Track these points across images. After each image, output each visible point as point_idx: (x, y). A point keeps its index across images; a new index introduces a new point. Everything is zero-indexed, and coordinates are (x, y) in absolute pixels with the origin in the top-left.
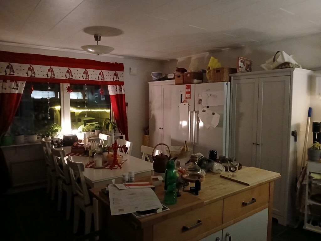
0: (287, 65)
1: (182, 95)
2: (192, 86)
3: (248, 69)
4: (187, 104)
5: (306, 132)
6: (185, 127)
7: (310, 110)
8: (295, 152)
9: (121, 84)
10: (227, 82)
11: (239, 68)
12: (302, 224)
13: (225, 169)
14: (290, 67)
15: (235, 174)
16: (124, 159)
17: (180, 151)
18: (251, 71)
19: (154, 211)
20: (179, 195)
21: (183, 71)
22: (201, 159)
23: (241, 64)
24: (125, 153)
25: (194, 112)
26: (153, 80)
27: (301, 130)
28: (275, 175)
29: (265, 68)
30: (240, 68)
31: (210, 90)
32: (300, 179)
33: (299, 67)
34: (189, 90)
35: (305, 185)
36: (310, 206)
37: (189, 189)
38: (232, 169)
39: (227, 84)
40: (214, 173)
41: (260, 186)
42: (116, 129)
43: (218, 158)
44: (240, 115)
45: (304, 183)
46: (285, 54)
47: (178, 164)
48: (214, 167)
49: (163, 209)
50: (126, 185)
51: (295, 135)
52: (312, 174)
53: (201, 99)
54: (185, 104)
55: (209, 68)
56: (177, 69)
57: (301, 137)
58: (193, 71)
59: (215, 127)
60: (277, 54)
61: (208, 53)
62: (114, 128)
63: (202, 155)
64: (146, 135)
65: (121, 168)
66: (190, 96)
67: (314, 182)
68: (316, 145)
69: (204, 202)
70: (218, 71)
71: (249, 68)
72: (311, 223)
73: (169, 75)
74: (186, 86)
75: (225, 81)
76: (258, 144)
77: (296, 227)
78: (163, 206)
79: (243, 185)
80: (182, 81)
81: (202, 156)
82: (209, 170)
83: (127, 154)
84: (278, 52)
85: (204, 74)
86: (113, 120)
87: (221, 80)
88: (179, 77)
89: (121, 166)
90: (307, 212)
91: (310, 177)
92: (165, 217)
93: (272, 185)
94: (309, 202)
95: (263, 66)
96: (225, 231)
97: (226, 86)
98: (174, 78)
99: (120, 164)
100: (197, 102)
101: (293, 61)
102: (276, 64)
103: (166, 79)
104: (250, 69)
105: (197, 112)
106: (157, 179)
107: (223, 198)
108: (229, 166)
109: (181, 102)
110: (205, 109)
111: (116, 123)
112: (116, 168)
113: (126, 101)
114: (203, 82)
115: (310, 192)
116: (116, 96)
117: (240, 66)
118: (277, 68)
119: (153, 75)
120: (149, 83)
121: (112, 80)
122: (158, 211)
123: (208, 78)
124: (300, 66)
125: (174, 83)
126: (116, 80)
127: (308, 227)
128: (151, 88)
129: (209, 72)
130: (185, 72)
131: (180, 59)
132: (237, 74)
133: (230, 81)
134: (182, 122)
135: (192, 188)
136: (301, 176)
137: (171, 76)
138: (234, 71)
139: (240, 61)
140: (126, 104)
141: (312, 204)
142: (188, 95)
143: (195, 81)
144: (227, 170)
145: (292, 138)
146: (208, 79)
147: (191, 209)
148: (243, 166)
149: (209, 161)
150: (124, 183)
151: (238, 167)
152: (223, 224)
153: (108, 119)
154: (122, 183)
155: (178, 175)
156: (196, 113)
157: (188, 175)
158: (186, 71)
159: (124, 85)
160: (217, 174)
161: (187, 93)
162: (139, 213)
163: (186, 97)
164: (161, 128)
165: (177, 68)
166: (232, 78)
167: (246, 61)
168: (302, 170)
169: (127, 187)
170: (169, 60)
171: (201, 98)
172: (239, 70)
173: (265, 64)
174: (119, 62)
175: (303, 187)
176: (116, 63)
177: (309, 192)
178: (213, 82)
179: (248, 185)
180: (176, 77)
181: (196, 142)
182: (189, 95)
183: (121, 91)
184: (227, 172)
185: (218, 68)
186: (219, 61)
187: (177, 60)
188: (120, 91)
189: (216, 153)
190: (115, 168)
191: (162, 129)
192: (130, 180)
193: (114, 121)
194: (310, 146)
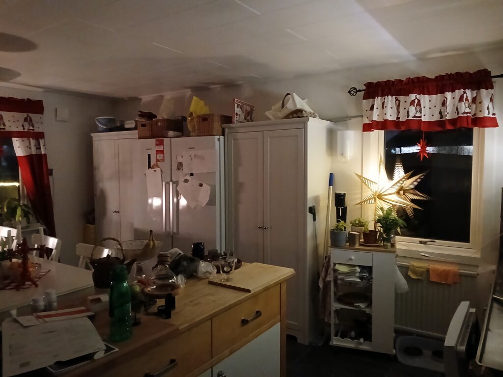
0: (299, 114)
1: (149, 156)
2: (166, 141)
3: (248, 118)
4: (158, 170)
5: (328, 207)
6: (157, 207)
7: (331, 175)
8: (315, 236)
9: (39, 136)
10: (218, 137)
11: (235, 116)
12: (329, 338)
13: (216, 271)
14: (303, 117)
15: (231, 276)
16: (43, 271)
17: (141, 248)
18: (252, 121)
19: (89, 357)
20: (136, 323)
21: (150, 116)
22: (177, 258)
23: (237, 110)
24: (48, 259)
25: (171, 183)
26: (100, 129)
27: (321, 205)
28: (287, 272)
29: (271, 117)
30: (237, 116)
31: (193, 148)
32: (323, 274)
33: (315, 117)
34: (161, 148)
35: (330, 282)
36: (337, 311)
37: (156, 311)
38: (225, 269)
39: (219, 140)
40: (199, 279)
41: (265, 291)
42: (30, 216)
43: (206, 253)
44: (239, 186)
45: (328, 279)
46: (297, 98)
47: (140, 271)
48: (200, 269)
49: (106, 351)
50: (38, 317)
51: (313, 212)
52: (337, 265)
53: (181, 162)
54: (155, 171)
55: (191, 114)
56: (140, 113)
57: (322, 215)
58: (166, 117)
59: (203, 205)
60: (286, 97)
61: (189, 90)
62: (25, 215)
63: (180, 252)
64: (90, 225)
65: (37, 286)
66: (164, 157)
67: (340, 277)
68: (340, 224)
69: (180, 328)
70: (204, 119)
71: (249, 116)
72: (339, 335)
73: (126, 122)
74: (156, 140)
75: (216, 135)
76: (265, 228)
77: (321, 344)
78: (106, 345)
79: (242, 293)
80: (148, 134)
81: (180, 254)
82: (192, 275)
83: (52, 260)
84: (288, 94)
85: (184, 123)
86: (24, 201)
87: (211, 134)
88: (143, 126)
89: (38, 283)
90: (333, 320)
91: (335, 271)
92: (109, 365)
93: (284, 287)
94: (335, 306)
95: (268, 114)
96: (217, 370)
97: (218, 142)
98: (135, 128)
99: (36, 280)
100: (175, 166)
101: (307, 109)
102: (285, 112)
103: (122, 128)
104: (251, 118)
105: (176, 183)
106: (99, 300)
107: (211, 318)
108: (221, 264)
109: (149, 167)
110: (188, 177)
111: (30, 206)
112: (29, 286)
113: (50, 167)
114: (182, 136)
115: (336, 291)
116: (30, 158)
117: (237, 113)
118: (287, 117)
119: (99, 122)
120: (92, 135)
121: (21, 129)
122: (96, 357)
123: (191, 130)
124: (317, 115)
125: (137, 136)
126: (29, 129)
127: (336, 342)
128: (96, 144)
129: (192, 120)
130: (154, 119)
131: (146, 98)
132: (232, 125)
133: (223, 135)
134: (152, 201)
135: (159, 308)
136: (324, 269)
137: (130, 124)
138: (228, 120)
139: (236, 105)
140: (50, 172)
141: (339, 309)
142: (160, 156)
143: (171, 133)
144: (218, 272)
145: (310, 216)
146: (190, 132)
147: (158, 343)
148: (243, 263)
149: (191, 260)
150: (35, 314)
151: (234, 265)
152: (212, 358)
153: (15, 199)
154: (32, 315)
155: (138, 289)
156: (175, 185)
157: (155, 287)
158: (155, 117)
159: (44, 138)
160: (205, 279)
161: (158, 152)
162: (60, 364)
163: (157, 159)
164: (115, 212)
165: (139, 111)
166: (227, 131)
167: (245, 106)
168: (324, 261)
169: (40, 320)
170: (126, 99)
171: (180, 160)
172: (235, 119)
173: (271, 111)
174: (34, 98)
175: (327, 285)
176: (28, 99)
177: (334, 292)
178: (198, 136)
179: (249, 291)
180: (139, 126)
181: (175, 231)
182: (162, 155)
183: (40, 148)
184: (219, 274)
185: (205, 115)
186: (206, 105)
187: (140, 99)
188: (37, 149)
189: (203, 246)
190: (24, 287)
191: (118, 212)
192: (48, 307)
193: (26, 203)
194: (333, 226)
